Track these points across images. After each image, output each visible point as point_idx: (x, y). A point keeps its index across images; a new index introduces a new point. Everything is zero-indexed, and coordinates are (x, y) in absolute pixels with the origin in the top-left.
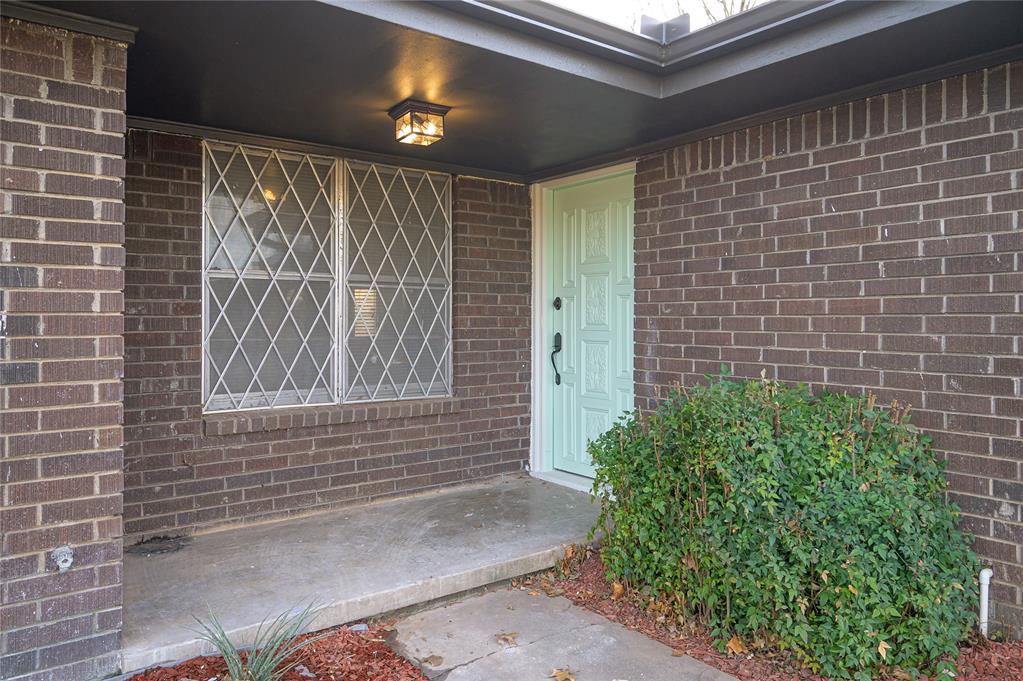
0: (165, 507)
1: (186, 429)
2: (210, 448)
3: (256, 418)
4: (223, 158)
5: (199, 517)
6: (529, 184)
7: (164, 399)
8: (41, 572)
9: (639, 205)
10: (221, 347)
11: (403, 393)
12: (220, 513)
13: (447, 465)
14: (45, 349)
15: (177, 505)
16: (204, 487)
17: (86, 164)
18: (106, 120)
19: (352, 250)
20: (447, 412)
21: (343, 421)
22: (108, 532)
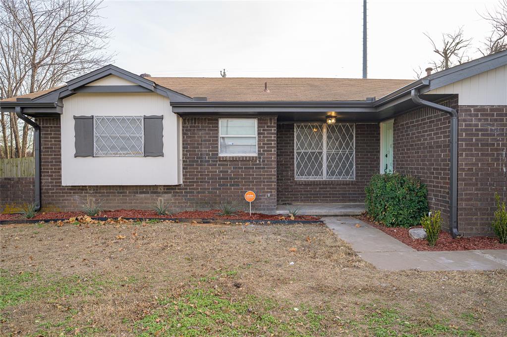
0: (288, 198)
1: (291, 182)
2: (296, 187)
3: (305, 181)
4: (298, 127)
5: (294, 200)
6: (379, 123)
7: (287, 176)
8: (266, 197)
9: (394, 131)
10: (299, 166)
11: (341, 178)
12: (298, 200)
13: (353, 197)
14: (266, 165)
15: (290, 198)
16: (296, 195)
17: (271, 137)
18: (274, 130)
19: (328, 144)
20: (352, 183)
21: (325, 184)
22: (274, 192)
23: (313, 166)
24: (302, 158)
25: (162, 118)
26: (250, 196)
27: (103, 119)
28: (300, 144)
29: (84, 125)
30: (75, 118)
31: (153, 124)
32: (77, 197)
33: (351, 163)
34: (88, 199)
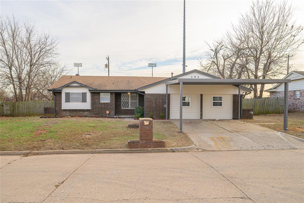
1: (120, 109)
2: (122, 111)
3: (125, 109)
8: (112, 113)
10: (123, 105)
11: (134, 108)
14: (112, 105)
18: (114, 96)
19: (131, 99)
21: (130, 110)
22: (114, 112)
23: (126, 105)
24: (124, 103)
25: (86, 93)
26: (108, 112)
27: (72, 93)
28: (123, 99)
29: (68, 95)
30: (65, 93)
31: (84, 95)
32: (64, 112)
33: (137, 104)
34: (67, 113)
